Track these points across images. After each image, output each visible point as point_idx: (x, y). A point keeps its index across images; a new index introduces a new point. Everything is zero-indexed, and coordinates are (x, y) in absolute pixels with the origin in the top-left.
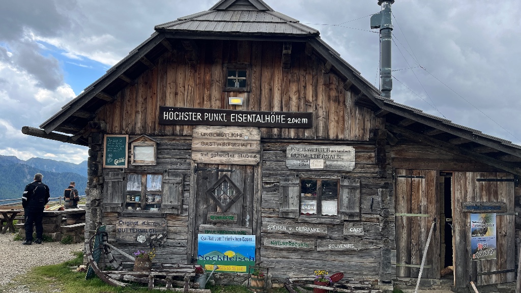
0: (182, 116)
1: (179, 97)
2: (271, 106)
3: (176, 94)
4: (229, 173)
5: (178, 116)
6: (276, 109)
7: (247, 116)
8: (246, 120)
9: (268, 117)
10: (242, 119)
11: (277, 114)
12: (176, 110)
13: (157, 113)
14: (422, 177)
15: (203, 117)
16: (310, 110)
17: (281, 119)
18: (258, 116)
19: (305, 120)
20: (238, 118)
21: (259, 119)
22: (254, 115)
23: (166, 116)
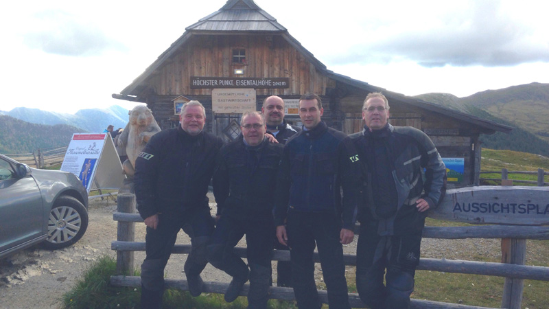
0: (205, 83)
1: (203, 70)
2: (262, 75)
3: (201, 68)
4: (237, 119)
5: (202, 83)
6: (266, 76)
7: (246, 82)
8: (246, 84)
9: (260, 82)
10: (244, 84)
11: (266, 79)
12: (201, 78)
13: (189, 81)
15: (218, 83)
16: (288, 76)
17: (268, 83)
18: (254, 81)
19: (284, 83)
20: (241, 83)
21: (254, 83)
22: (251, 81)
23: (195, 83)
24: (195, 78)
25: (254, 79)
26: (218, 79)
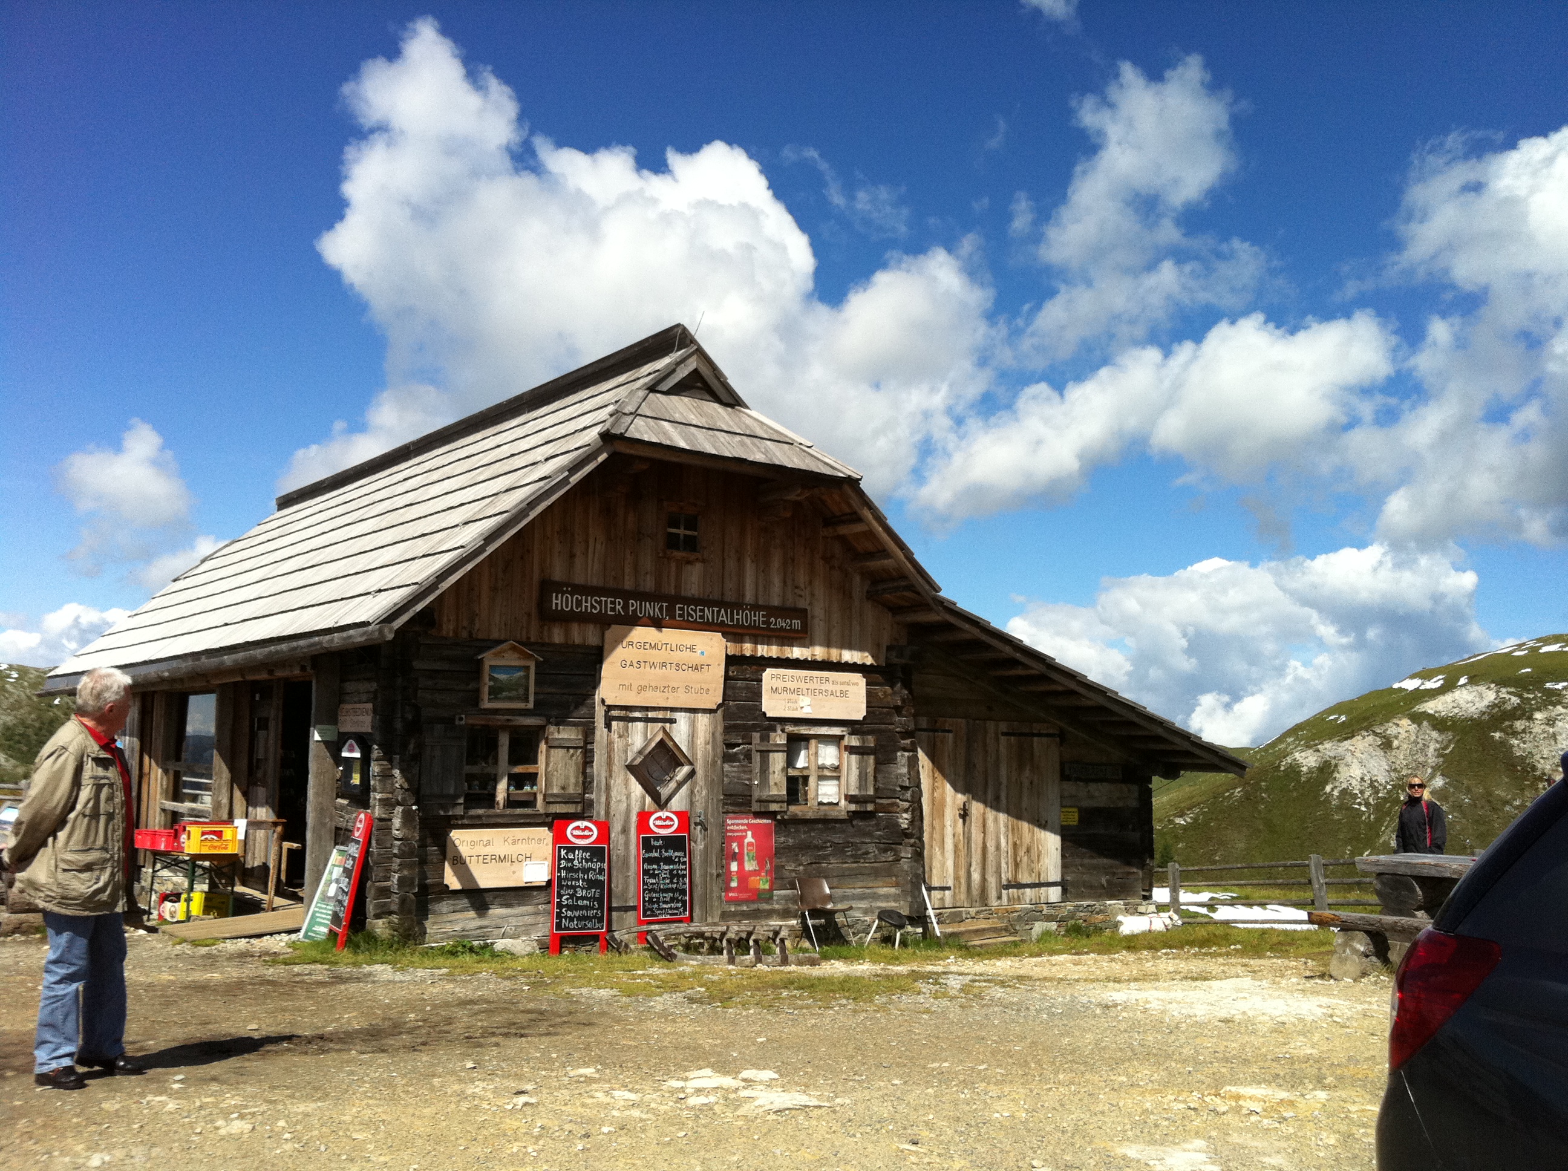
0: (589, 604)
1: (578, 562)
2: (741, 593)
3: (572, 556)
4: (667, 726)
5: (579, 603)
6: (749, 597)
7: (702, 611)
8: (702, 617)
9: (738, 614)
10: (696, 617)
11: (753, 608)
12: (574, 589)
13: (539, 595)
14: (949, 731)
15: (625, 607)
16: (802, 604)
17: (758, 618)
18: (723, 611)
19: (797, 623)
20: (689, 614)
21: (724, 617)
22: (716, 609)
23: (558, 602)
24: (558, 587)
25: (721, 604)
26: (626, 595)
